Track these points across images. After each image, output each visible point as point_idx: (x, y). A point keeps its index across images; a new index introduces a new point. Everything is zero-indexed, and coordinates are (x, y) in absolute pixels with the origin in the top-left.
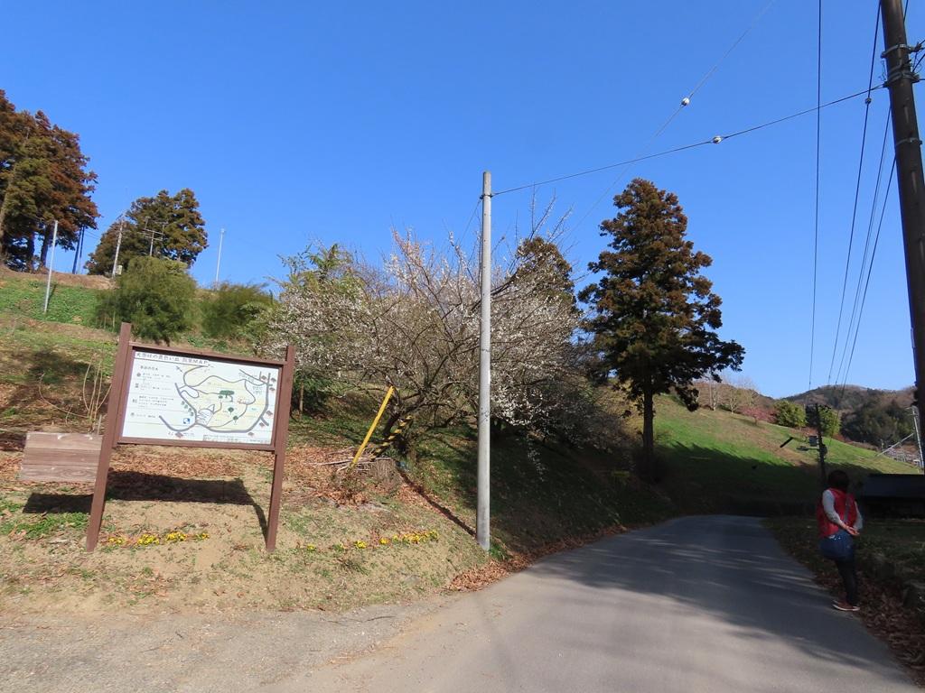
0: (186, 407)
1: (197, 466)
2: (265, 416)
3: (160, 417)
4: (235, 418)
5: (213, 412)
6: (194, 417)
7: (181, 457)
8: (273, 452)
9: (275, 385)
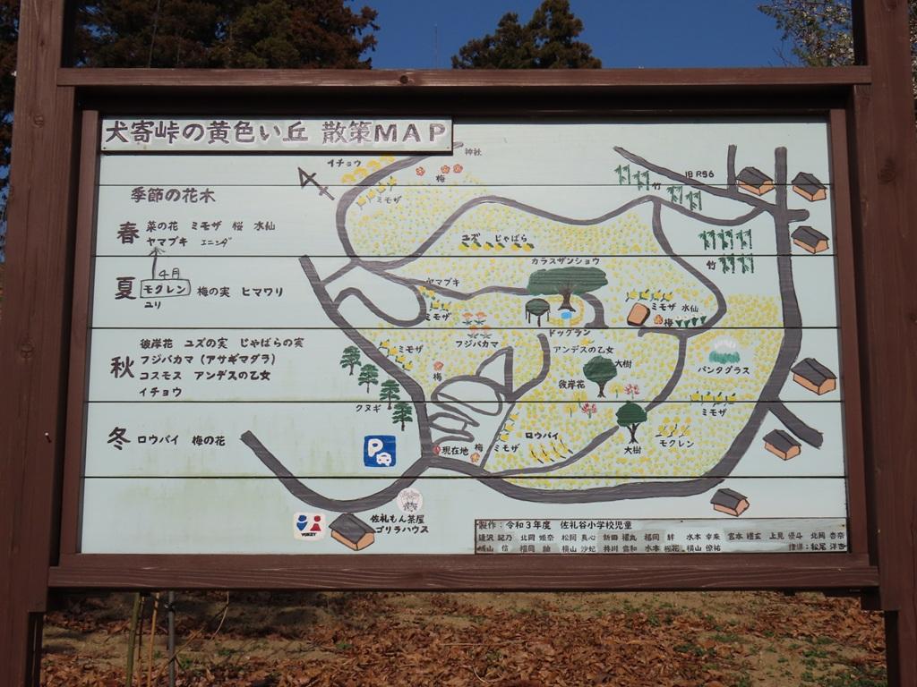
0: (367, 377)
1: (581, 653)
2: (792, 390)
3: (249, 439)
4: (631, 415)
5: (509, 395)
6: (413, 427)
7: (536, 622)
8: (870, 597)
9: (821, 215)
